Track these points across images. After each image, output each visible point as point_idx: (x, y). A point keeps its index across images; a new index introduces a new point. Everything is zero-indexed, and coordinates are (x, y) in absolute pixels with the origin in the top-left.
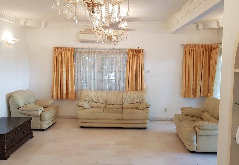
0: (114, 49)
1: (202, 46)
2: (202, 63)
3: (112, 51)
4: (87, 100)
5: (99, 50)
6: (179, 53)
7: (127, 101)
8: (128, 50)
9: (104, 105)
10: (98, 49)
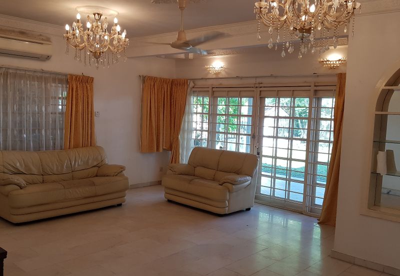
0: (43, 71)
1: (163, 81)
2: (164, 105)
3: (39, 74)
4: (6, 171)
5: (14, 71)
6: (135, 86)
7: (78, 165)
8: (69, 76)
9: (40, 178)
10: (12, 69)
